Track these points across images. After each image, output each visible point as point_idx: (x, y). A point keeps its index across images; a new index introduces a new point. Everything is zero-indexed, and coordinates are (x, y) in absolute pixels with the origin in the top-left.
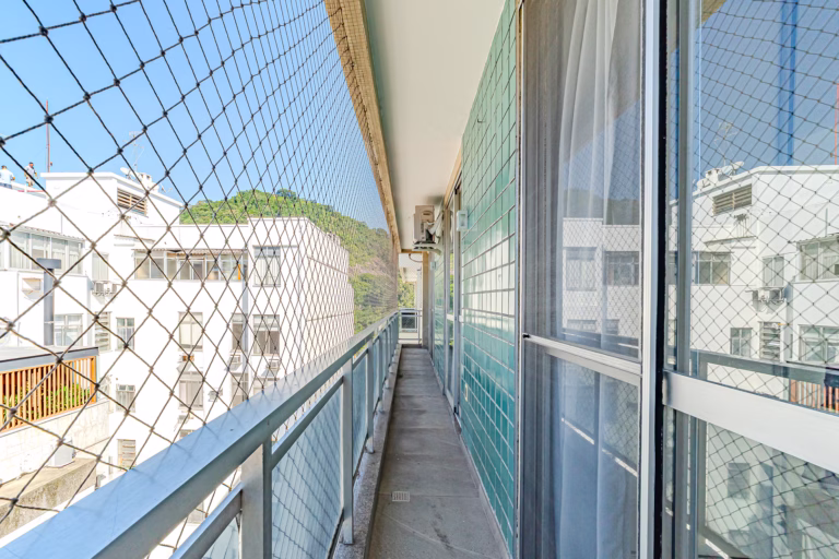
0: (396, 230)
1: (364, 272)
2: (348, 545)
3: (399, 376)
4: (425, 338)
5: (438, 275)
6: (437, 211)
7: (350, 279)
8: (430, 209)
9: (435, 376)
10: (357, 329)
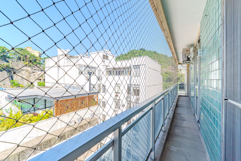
0: (176, 57)
1: (166, 71)
2: (153, 160)
3: (177, 106)
4: (188, 94)
5: (192, 72)
6: (192, 50)
7: (161, 73)
8: (189, 49)
9: (191, 107)
10: (164, 89)
